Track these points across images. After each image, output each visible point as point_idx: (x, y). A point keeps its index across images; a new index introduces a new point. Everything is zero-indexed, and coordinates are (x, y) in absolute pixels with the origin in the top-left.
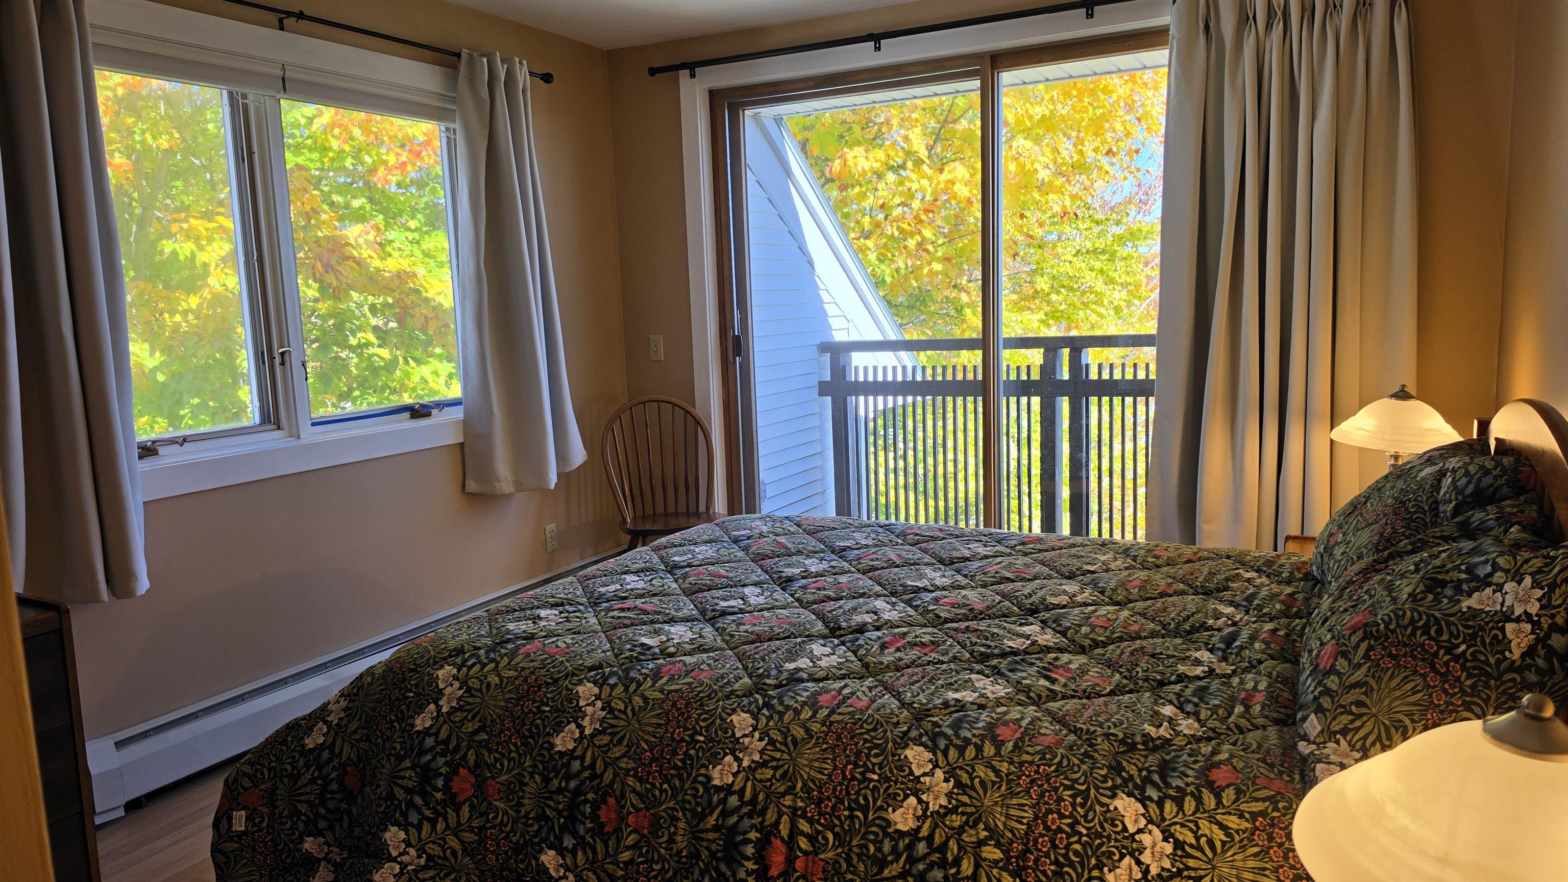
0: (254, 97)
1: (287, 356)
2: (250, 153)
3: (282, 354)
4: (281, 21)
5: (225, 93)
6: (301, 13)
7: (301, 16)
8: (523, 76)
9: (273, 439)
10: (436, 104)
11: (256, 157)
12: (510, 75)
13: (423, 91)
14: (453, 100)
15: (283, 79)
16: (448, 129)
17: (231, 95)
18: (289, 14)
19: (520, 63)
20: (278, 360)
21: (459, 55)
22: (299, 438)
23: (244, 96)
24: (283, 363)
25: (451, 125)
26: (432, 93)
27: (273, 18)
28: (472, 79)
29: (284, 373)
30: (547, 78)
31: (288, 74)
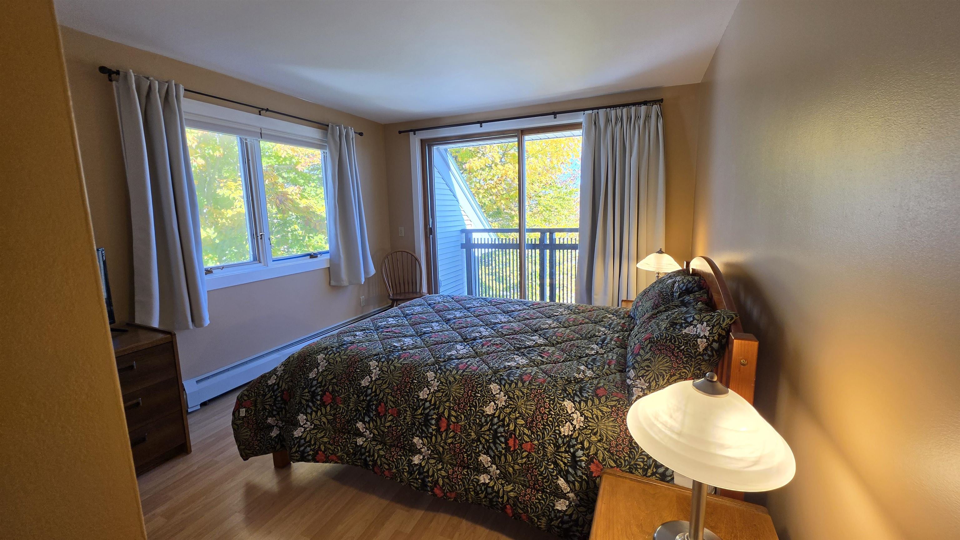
0: (250, 140)
1: (263, 235)
2: (248, 160)
3: (261, 235)
4: (260, 112)
5: (238, 138)
6: (268, 109)
7: (267, 110)
8: (352, 134)
9: (257, 266)
10: (320, 143)
11: (251, 162)
12: (347, 133)
13: (315, 138)
14: (326, 142)
15: (261, 133)
16: (324, 152)
17: (241, 138)
18: (263, 109)
19: (351, 129)
20: (259, 238)
21: (328, 126)
22: (268, 266)
23: (246, 139)
24: (261, 239)
25: (325, 151)
26: (317, 139)
27: (257, 110)
28: (333, 134)
29: (262, 242)
30: (361, 134)
31: (262, 132)
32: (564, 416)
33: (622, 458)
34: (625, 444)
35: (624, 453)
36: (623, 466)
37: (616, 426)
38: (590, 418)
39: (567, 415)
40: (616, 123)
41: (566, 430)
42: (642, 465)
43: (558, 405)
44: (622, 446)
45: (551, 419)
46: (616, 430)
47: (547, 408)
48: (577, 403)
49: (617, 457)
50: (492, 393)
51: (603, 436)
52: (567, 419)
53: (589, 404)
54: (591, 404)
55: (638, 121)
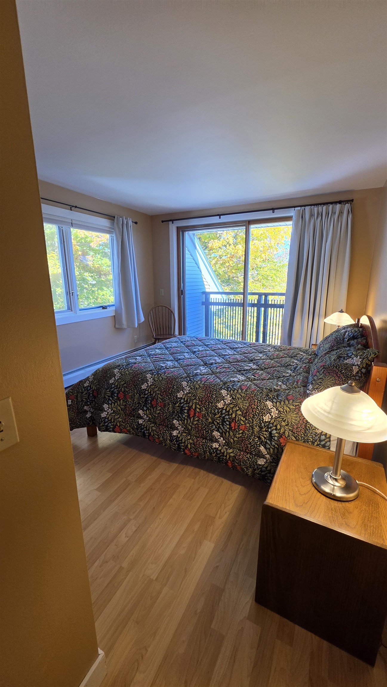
0: (64, 228)
1: (73, 293)
2: (64, 242)
3: (72, 293)
4: (71, 208)
5: (57, 226)
6: (76, 206)
7: (76, 207)
8: (130, 223)
9: (70, 313)
10: (109, 230)
11: (65, 243)
12: (127, 222)
13: (105, 226)
14: (113, 229)
15: (72, 223)
16: (111, 236)
17: (59, 227)
18: (73, 206)
19: (130, 219)
20: (71, 294)
21: (114, 217)
22: (76, 313)
23: (62, 227)
24: (72, 295)
25: (112, 235)
26: (107, 227)
27: (69, 207)
28: (118, 223)
29: (73, 297)
30: (136, 223)
31: (73, 222)
32: (266, 410)
33: (300, 435)
34: (302, 428)
35: (301, 433)
36: (300, 440)
37: (297, 417)
38: (282, 412)
39: (268, 410)
40: (317, 217)
41: (267, 418)
42: (311, 439)
43: (263, 403)
44: (300, 428)
45: (258, 412)
46: (297, 419)
47: (256, 405)
48: (275, 403)
49: (297, 435)
50: (222, 396)
51: (289, 422)
52: (268, 412)
53: (282, 404)
54: (283, 404)
55: (334, 215)
